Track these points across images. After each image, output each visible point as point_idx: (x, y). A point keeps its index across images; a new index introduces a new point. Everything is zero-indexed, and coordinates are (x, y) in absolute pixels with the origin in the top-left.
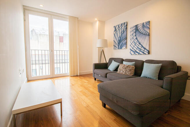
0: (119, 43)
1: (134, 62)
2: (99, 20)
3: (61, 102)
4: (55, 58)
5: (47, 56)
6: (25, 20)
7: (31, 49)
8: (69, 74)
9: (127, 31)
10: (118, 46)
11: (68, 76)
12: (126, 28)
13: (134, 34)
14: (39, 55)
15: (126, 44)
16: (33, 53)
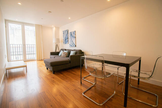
0: (65, 41)
1: (68, 51)
2: (55, 27)
3: (26, 67)
4: (27, 50)
5: (21, 48)
6: (6, 27)
7: (10, 44)
8: (36, 59)
9: (68, 35)
10: (65, 42)
11: (36, 60)
12: (68, 33)
13: (70, 37)
14: (13, 47)
15: (68, 42)
16: (12, 46)
